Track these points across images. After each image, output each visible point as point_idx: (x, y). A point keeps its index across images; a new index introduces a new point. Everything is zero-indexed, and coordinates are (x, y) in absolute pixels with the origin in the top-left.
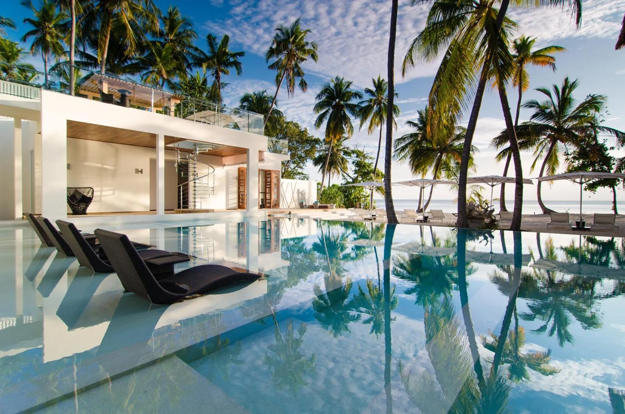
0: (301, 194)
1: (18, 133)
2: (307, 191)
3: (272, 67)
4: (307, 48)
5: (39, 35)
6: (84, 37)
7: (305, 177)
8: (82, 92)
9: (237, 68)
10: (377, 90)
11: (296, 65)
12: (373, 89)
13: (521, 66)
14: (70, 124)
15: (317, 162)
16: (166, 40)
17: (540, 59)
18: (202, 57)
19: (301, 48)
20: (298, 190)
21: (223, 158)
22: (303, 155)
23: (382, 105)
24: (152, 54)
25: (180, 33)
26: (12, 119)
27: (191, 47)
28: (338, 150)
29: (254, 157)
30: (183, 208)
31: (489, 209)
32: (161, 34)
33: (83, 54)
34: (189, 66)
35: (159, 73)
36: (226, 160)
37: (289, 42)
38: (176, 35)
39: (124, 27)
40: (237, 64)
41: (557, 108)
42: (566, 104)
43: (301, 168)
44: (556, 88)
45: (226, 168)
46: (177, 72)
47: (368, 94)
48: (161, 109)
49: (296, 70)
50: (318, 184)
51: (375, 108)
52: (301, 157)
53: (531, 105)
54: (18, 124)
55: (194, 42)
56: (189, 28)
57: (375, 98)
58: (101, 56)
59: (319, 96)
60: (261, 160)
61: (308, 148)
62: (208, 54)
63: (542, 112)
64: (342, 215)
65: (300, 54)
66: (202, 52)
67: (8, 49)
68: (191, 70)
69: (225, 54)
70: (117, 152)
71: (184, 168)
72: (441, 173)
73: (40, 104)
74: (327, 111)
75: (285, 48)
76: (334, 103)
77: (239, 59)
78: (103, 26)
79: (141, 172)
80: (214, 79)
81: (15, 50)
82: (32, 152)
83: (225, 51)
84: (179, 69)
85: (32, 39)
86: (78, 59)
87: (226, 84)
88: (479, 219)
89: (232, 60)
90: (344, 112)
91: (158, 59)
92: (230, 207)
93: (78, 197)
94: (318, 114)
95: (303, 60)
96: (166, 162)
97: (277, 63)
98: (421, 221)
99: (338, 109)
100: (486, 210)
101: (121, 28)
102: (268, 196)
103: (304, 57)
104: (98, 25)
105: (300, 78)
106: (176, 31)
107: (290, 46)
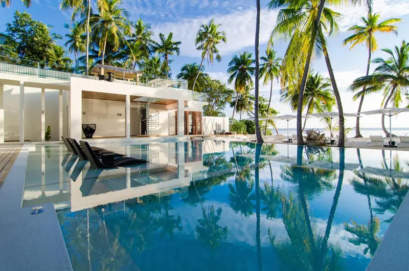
0: (218, 126)
1: (61, 97)
2: (222, 124)
3: (199, 48)
4: (219, 35)
5: (73, 42)
6: (93, 42)
7: (224, 115)
8: (92, 73)
9: (177, 51)
10: (268, 57)
11: (213, 46)
12: (266, 57)
13: (370, 34)
14: (83, 92)
15: (232, 104)
16: (137, 38)
17: (383, 28)
18: (157, 46)
19: (216, 35)
20: (216, 123)
21: (167, 106)
22: (224, 100)
23: (272, 67)
24: (128, 48)
25: (144, 34)
26: (58, 90)
27: (151, 41)
28: (246, 97)
29: (181, 105)
30: (142, 134)
31: (321, 134)
32: (134, 36)
33: (94, 51)
34: (150, 52)
35: (132, 58)
36: (168, 107)
37: (208, 33)
38: (142, 35)
39: (113, 35)
40: (176, 49)
41: (398, 63)
42: (404, 59)
43: (222, 109)
44: (397, 48)
45: (168, 111)
46: (143, 57)
47: (263, 60)
48: (132, 79)
49: (213, 49)
50: (230, 119)
51: (268, 69)
52: (222, 101)
53: (378, 61)
54: (61, 93)
55: (152, 38)
56: (149, 30)
57: (266, 62)
58: (102, 51)
59: (230, 64)
60: (186, 106)
61: (226, 96)
62: (161, 44)
63: (385, 66)
64: (239, 138)
65: (215, 40)
66: (157, 44)
67: (58, 51)
68: (151, 54)
69: (170, 43)
70: (107, 104)
71: (144, 112)
72: (313, 110)
73: (70, 83)
74: (236, 73)
75: (206, 36)
76: (240, 67)
77: (179, 46)
78: (103, 36)
79: (121, 115)
80: (164, 58)
81: (62, 51)
82: (67, 106)
83: (170, 42)
84: (144, 54)
85: (69, 45)
86: (91, 54)
87: (172, 61)
88: (314, 140)
89: (175, 46)
90: (247, 73)
91: (132, 51)
92: (171, 134)
93: (89, 129)
94: (231, 75)
95: (217, 43)
96: (131, 109)
97: (202, 46)
98: (287, 142)
99: (243, 70)
100: (318, 134)
101: (112, 36)
102: (194, 127)
103: (218, 41)
104: (100, 35)
105: (216, 54)
106: (142, 33)
107: (209, 35)
